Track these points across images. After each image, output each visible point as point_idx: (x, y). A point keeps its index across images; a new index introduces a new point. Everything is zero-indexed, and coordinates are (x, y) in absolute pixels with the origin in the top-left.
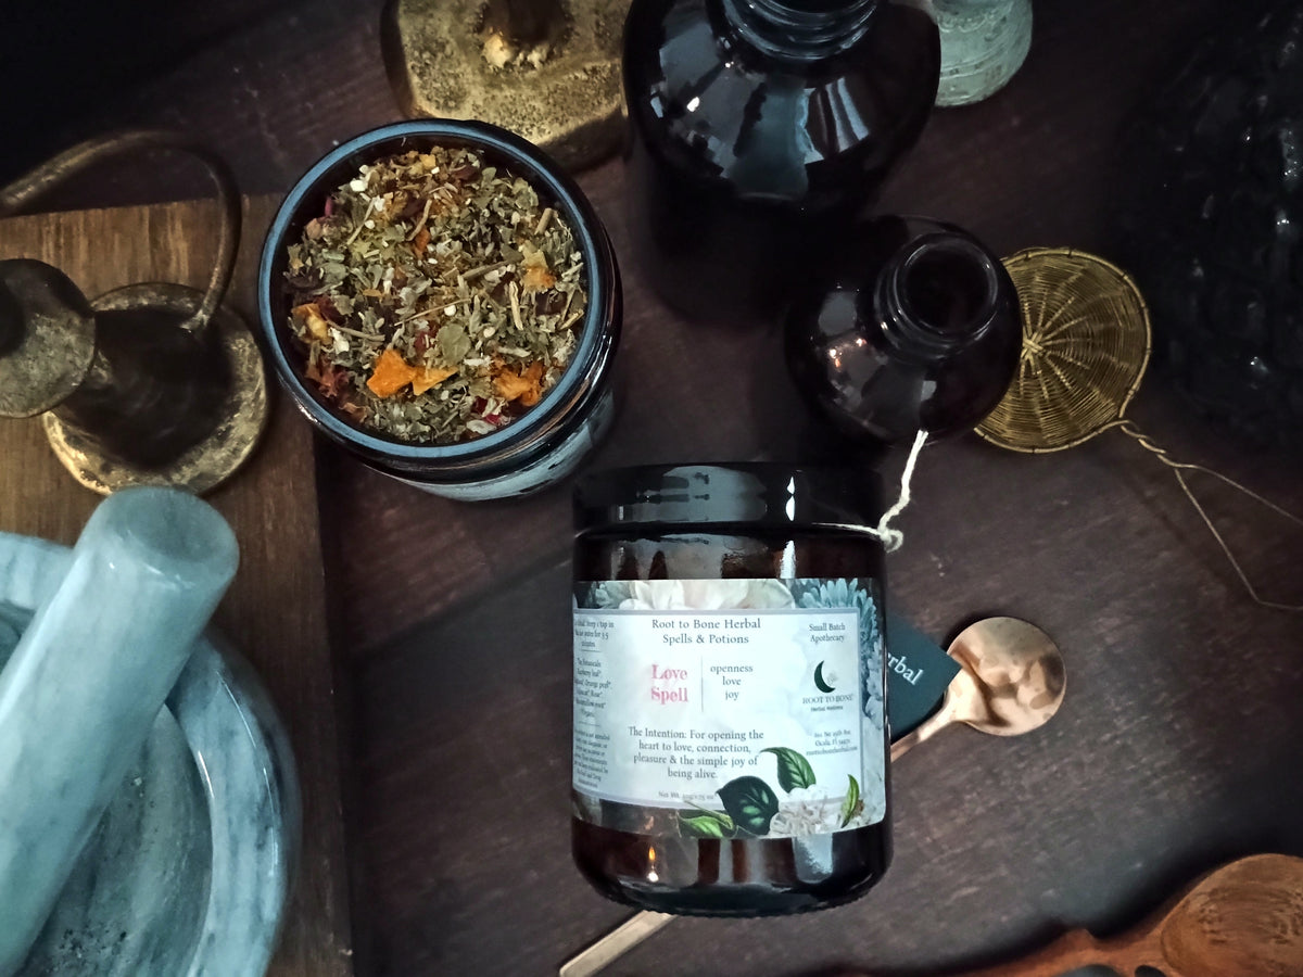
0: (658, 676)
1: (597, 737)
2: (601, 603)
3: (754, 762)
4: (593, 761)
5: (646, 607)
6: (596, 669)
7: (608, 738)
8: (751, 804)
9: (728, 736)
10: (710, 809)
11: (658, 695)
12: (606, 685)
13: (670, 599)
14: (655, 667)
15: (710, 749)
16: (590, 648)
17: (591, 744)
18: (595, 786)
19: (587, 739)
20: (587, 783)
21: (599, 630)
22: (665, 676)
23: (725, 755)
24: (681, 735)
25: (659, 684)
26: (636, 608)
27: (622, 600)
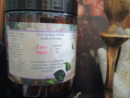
0: (39, 48)
1: (19, 63)
2: (19, 28)
3: (61, 66)
4: (18, 68)
5: (35, 30)
6: (18, 46)
7: (23, 63)
8: (60, 75)
9: (56, 61)
10: (52, 78)
11: (38, 52)
12: (22, 50)
13: (43, 28)
14: (38, 46)
15: (52, 65)
16: (16, 40)
17: (16, 64)
18: (19, 74)
19: (16, 63)
20: (16, 73)
21: (19, 35)
22: (41, 48)
23: (55, 66)
24: (45, 62)
25: (39, 50)
26: (32, 30)
27: (27, 28)
